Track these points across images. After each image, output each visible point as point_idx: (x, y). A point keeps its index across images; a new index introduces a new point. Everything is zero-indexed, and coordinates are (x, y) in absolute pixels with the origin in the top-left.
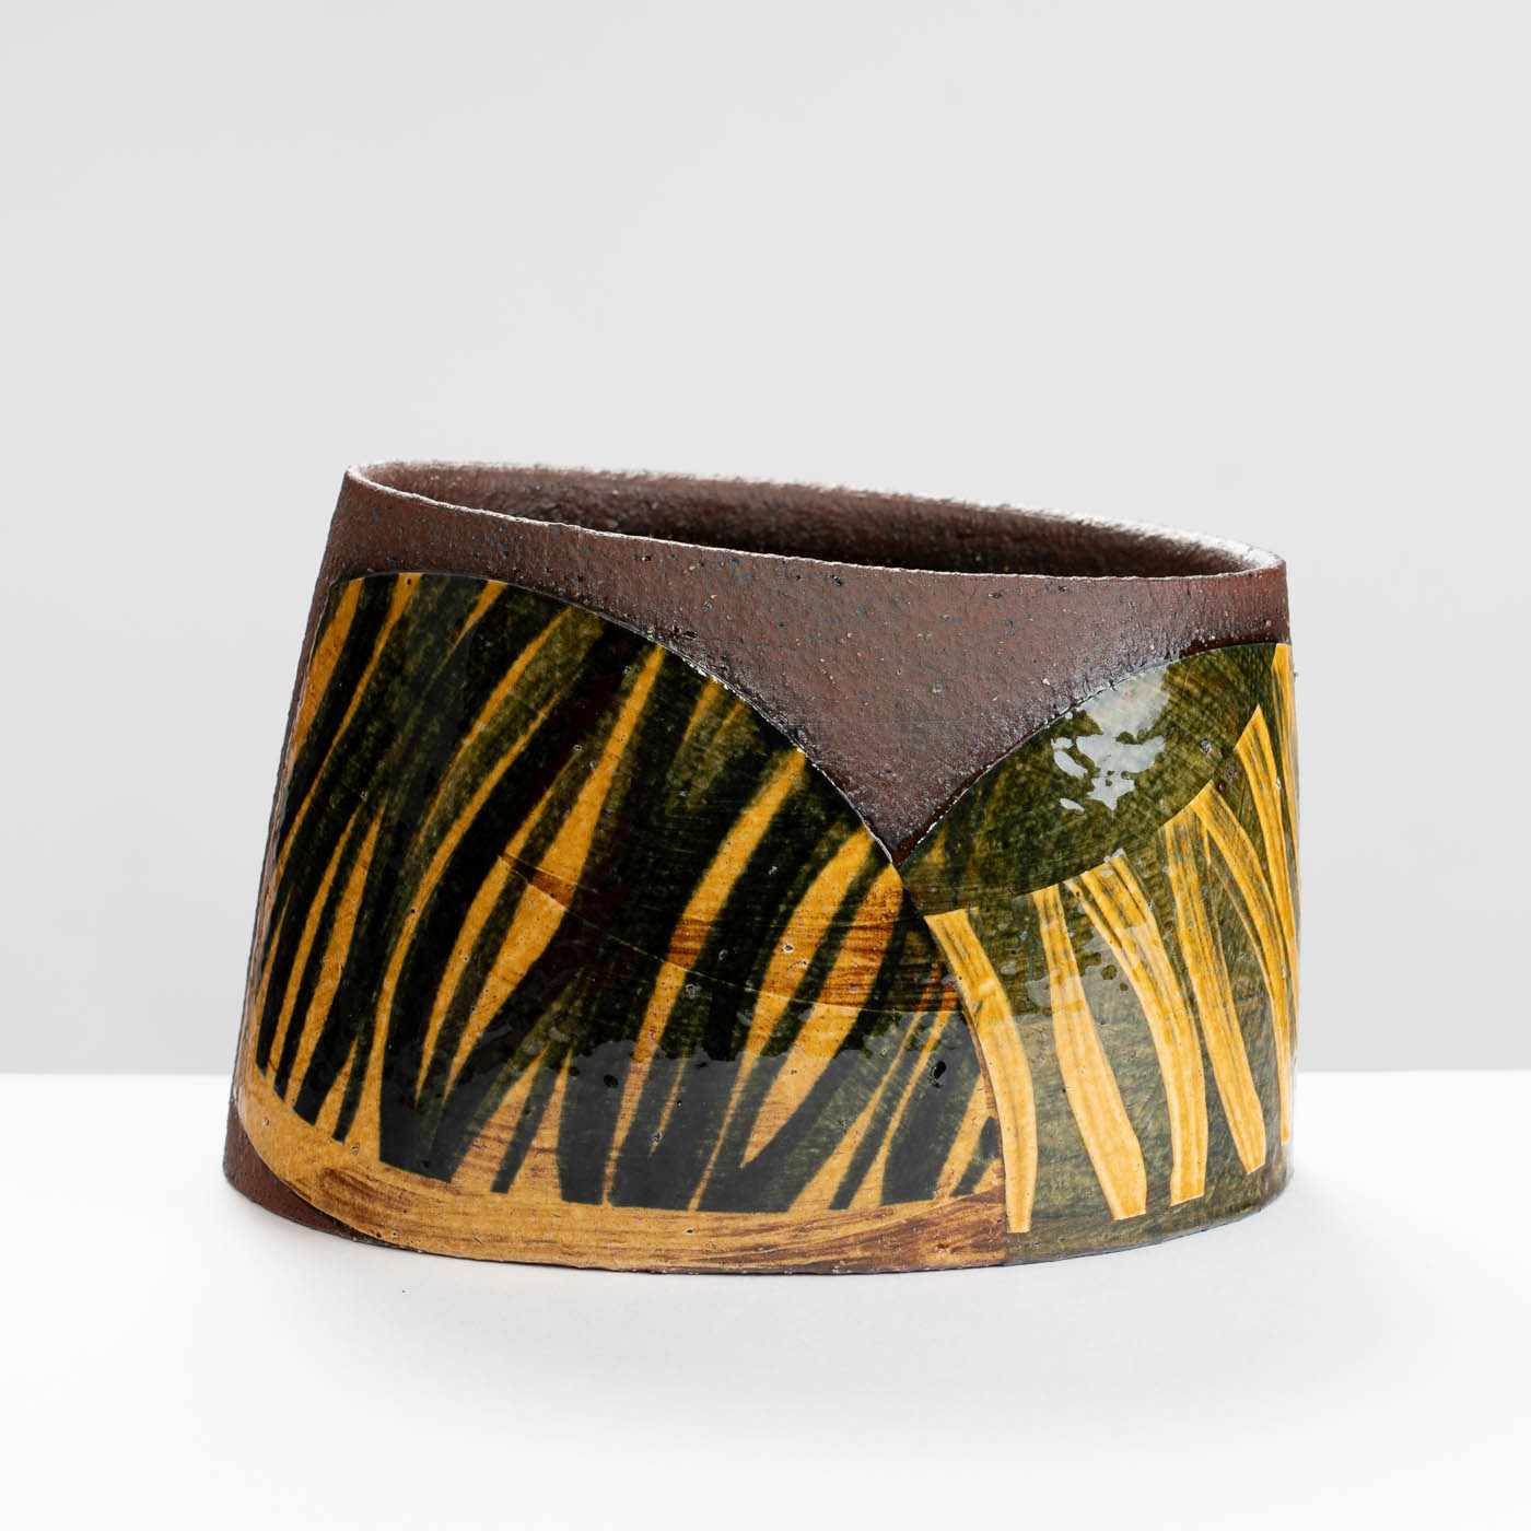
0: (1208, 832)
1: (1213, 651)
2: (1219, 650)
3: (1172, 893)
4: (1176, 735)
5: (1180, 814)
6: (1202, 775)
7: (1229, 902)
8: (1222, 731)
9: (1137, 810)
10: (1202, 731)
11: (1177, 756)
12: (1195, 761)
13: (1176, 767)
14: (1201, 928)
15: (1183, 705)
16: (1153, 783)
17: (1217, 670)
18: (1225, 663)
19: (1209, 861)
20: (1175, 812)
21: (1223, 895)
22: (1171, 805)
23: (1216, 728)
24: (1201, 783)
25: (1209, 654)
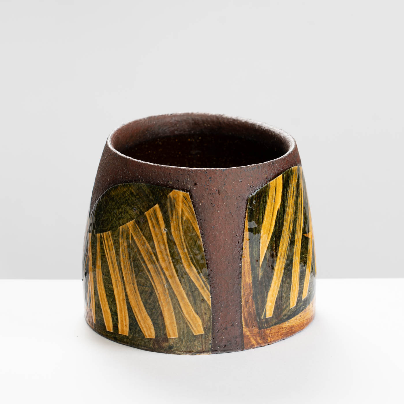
0: (131, 233)
1: (142, 184)
2: (145, 184)
3: (120, 247)
4: (127, 203)
5: (124, 225)
6: (132, 217)
7: (137, 256)
8: (141, 207)
9: (115, 220)
10: (134, 205)
11: (126, 209)
12: (130, 212)
13: (125, 212)
14: (127, 259)
15: (130, 196)
16: (119, 214)
17: (143, 189)
18: (146, 188)
19: (131, 241)
20: (123, 224)
21: (135, 253)
22: (122, 222)
23: (139, 205)
24: (132, 219)
25: (141, 184)
